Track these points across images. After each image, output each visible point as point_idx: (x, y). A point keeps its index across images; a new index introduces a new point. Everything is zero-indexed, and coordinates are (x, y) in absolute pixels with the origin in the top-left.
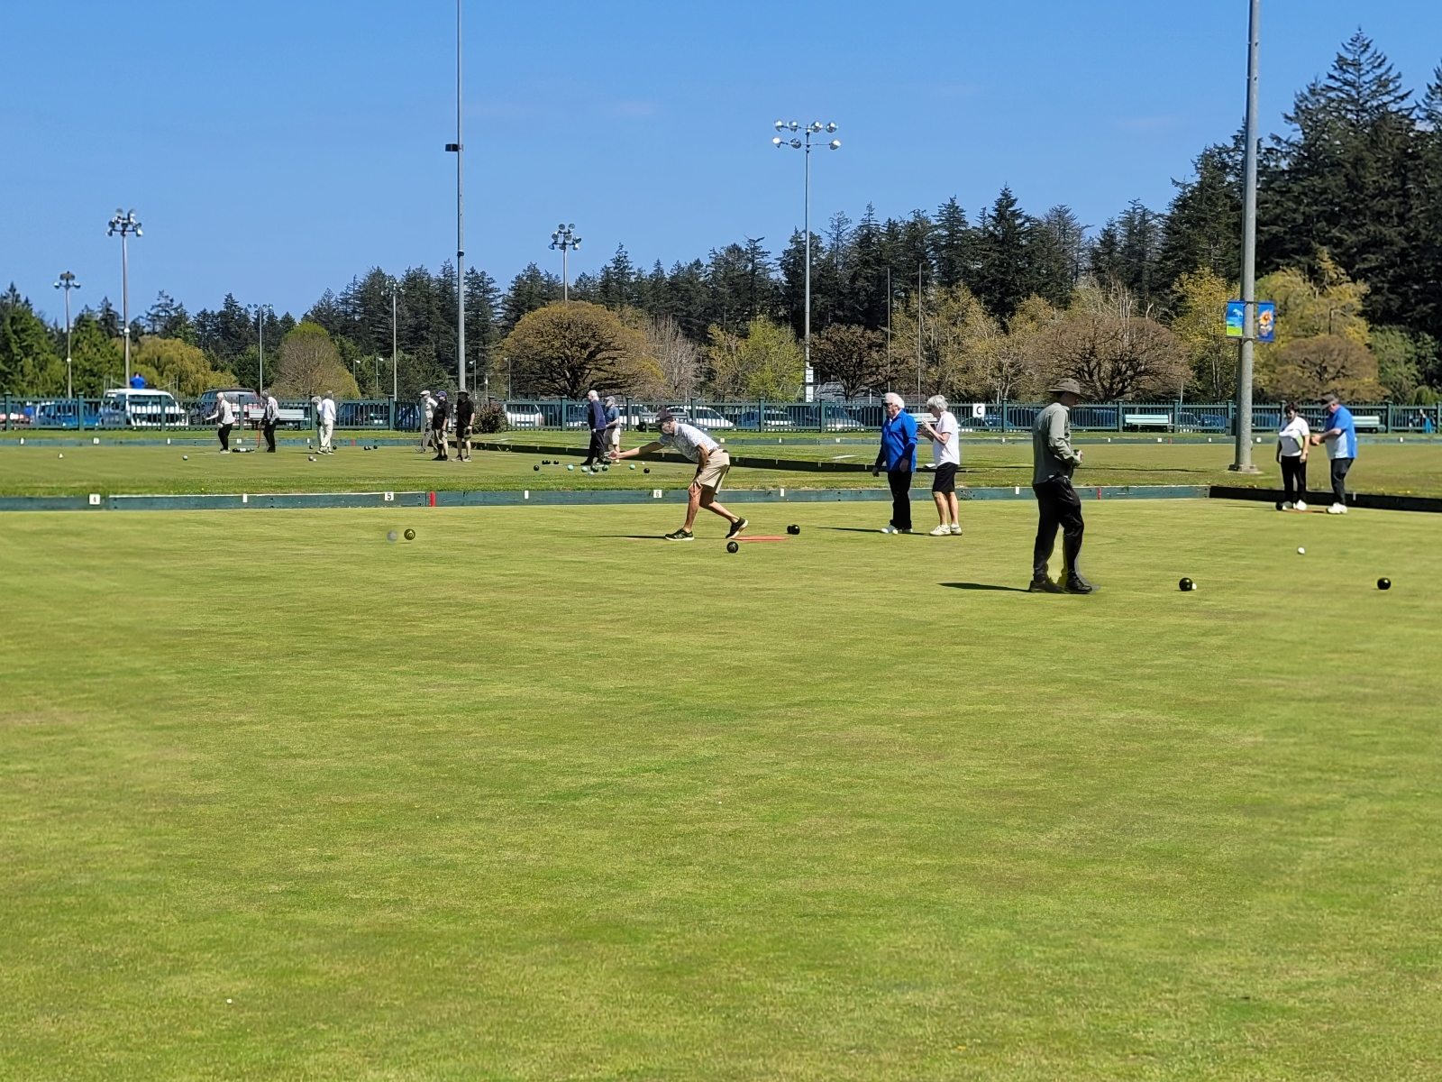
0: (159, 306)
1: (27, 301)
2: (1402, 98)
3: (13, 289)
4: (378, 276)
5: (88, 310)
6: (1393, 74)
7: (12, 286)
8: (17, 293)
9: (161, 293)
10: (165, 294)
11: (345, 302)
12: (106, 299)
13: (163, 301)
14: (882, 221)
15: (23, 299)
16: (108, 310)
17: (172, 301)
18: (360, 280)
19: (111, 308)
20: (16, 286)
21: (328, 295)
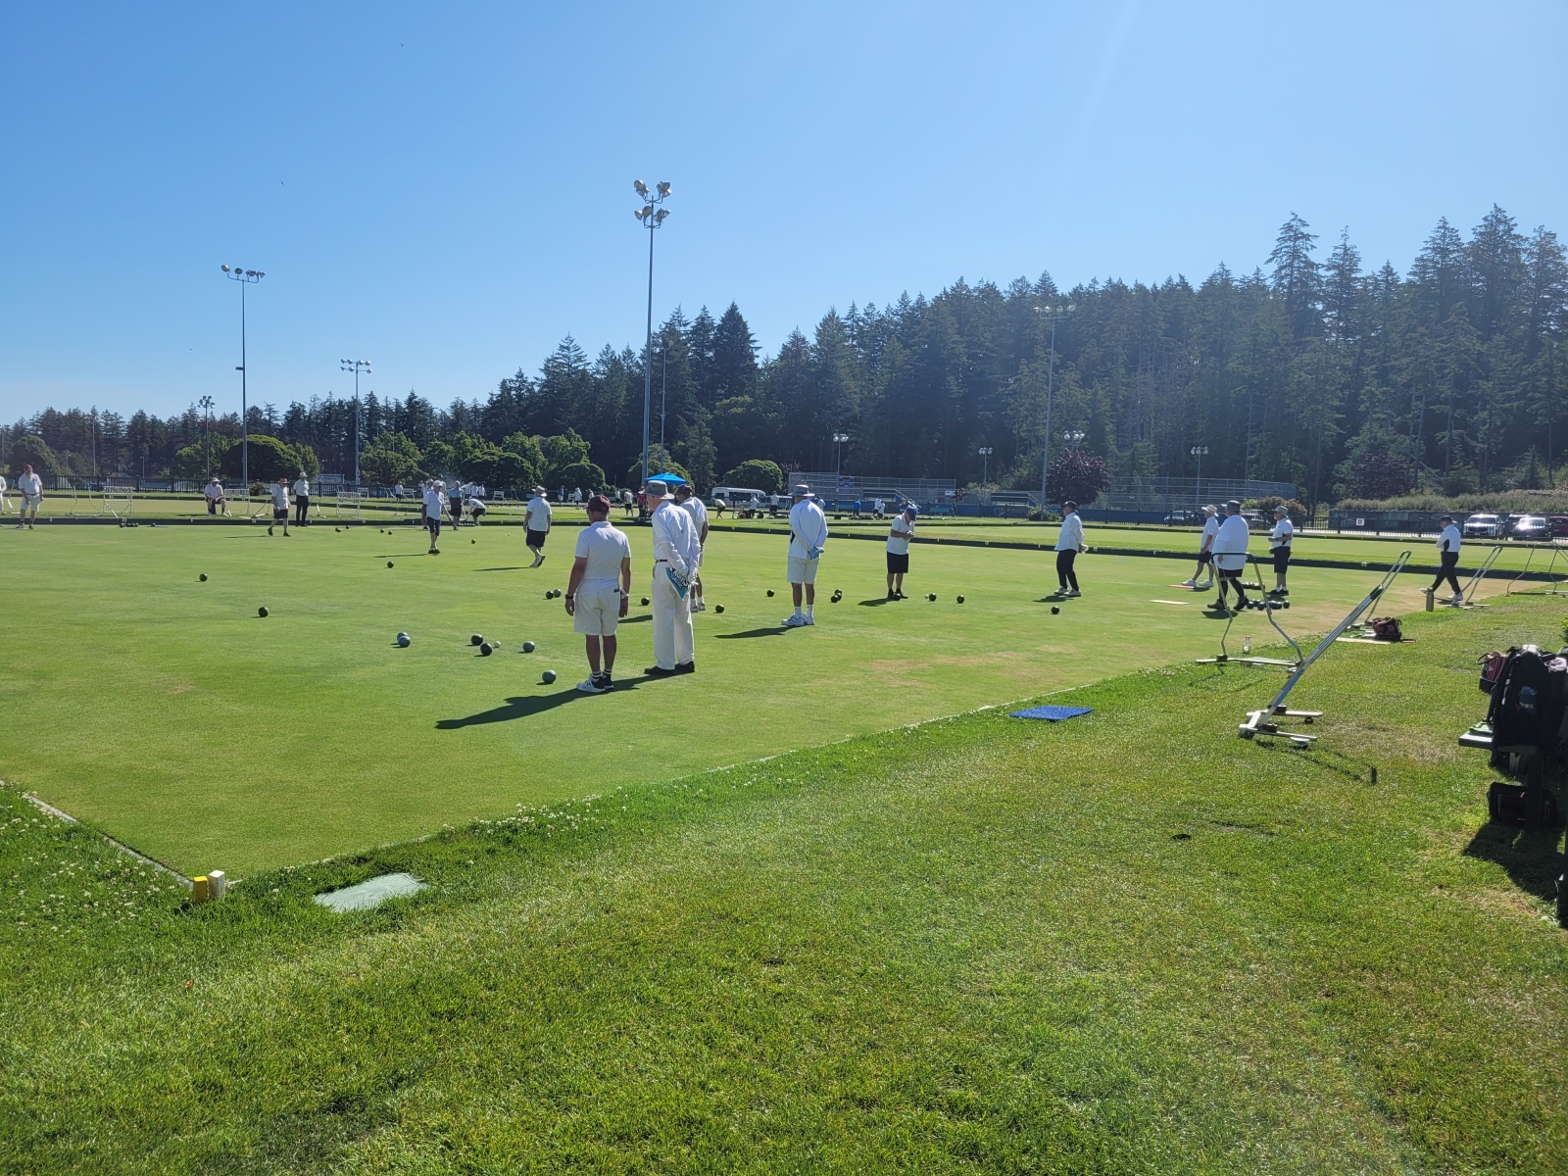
2: (588, 364)
4: (50, 412)
6: (583, 354)
11: (33, 424)
14: (336, 400)
18: (42, 412)
21: (22, 420)
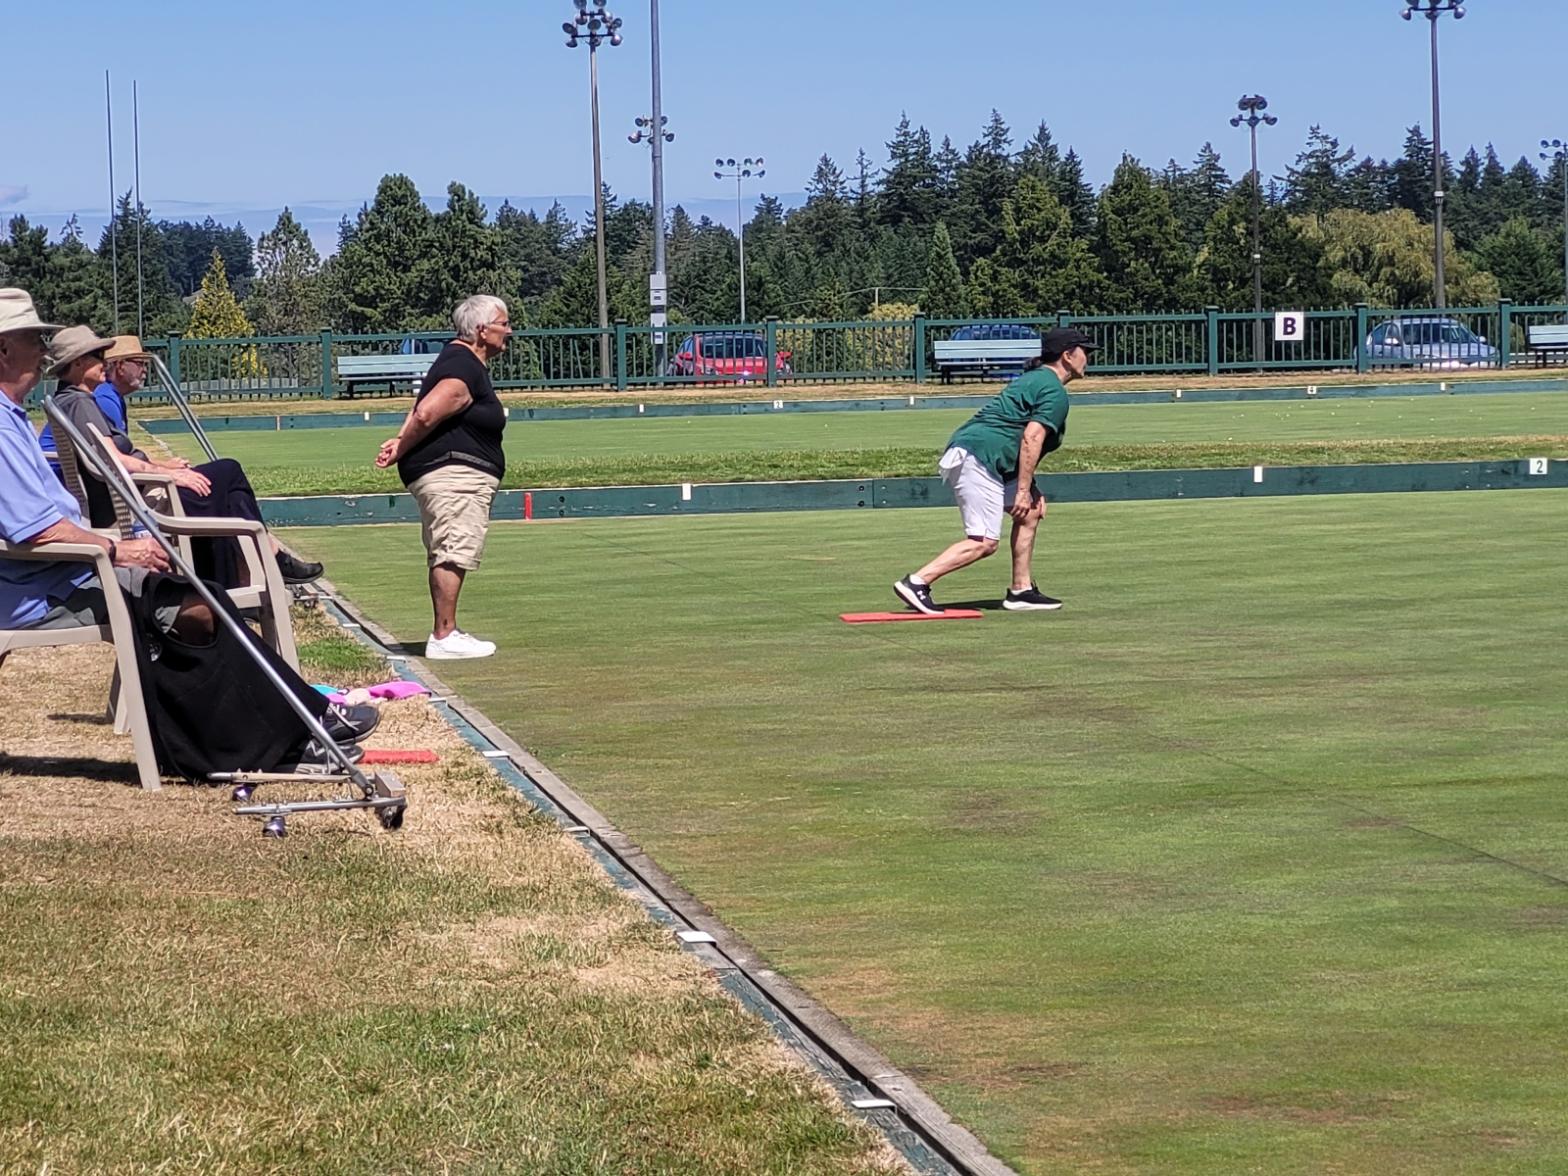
0: (1310, 156)
1: (1072, 156)
3: (1043, 136)
5: (1176, 169)
7: (1042, 129)
8: (1051, 143)
9: (1314, 131)
10: (1322, 132)
12: (1209, 145)
13: (1318, 145)
15: (1062, 155)
16: (1213, 167)
17: (1334, 144)
19: (1219, 164)
20: (1050, 129)
